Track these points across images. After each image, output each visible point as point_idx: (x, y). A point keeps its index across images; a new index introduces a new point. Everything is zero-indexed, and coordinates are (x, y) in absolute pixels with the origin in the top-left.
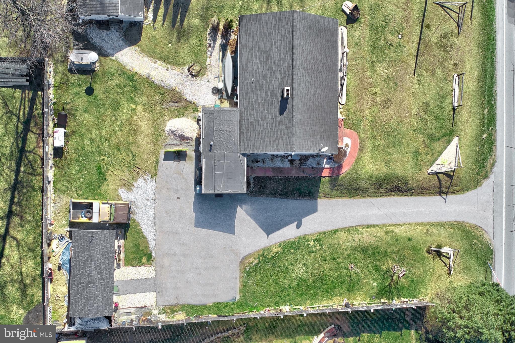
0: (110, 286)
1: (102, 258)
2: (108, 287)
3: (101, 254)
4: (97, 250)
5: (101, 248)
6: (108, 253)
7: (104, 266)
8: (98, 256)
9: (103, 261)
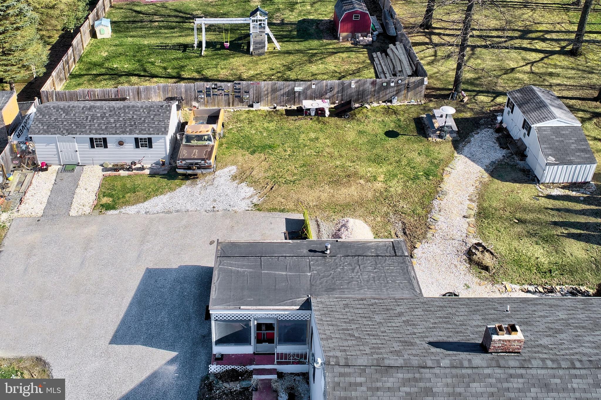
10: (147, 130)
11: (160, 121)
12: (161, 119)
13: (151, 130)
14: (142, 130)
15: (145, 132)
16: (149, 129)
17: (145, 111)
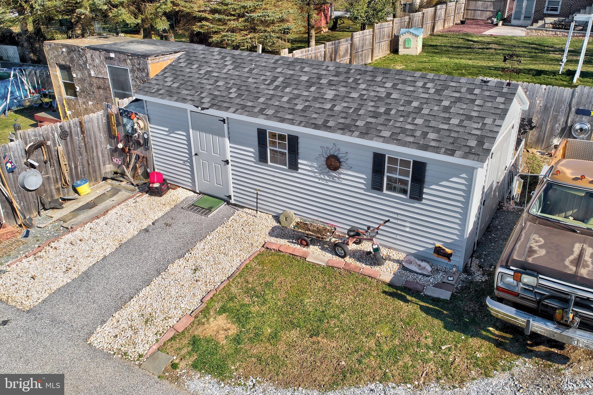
0: (238, 101)
1: (373, 94)
2: (240, 95)
3: (389, 95)
4: (420, 84)
5: (417, 98)
6: (376, 115)
7: (330, 94)
8: (389, 85)
9: (355, 95)
10: (418, 134)
11: (469, 118)
12: (474, 114)
13: (432, 136)
14: (404, 131)
15: (411, 139)
16: (425, 134)
17: (429, 85)
